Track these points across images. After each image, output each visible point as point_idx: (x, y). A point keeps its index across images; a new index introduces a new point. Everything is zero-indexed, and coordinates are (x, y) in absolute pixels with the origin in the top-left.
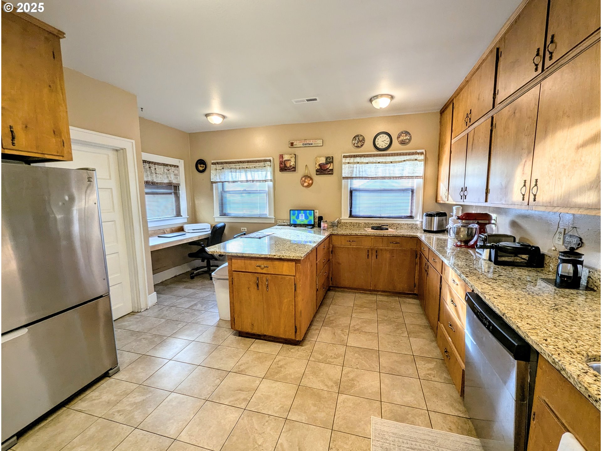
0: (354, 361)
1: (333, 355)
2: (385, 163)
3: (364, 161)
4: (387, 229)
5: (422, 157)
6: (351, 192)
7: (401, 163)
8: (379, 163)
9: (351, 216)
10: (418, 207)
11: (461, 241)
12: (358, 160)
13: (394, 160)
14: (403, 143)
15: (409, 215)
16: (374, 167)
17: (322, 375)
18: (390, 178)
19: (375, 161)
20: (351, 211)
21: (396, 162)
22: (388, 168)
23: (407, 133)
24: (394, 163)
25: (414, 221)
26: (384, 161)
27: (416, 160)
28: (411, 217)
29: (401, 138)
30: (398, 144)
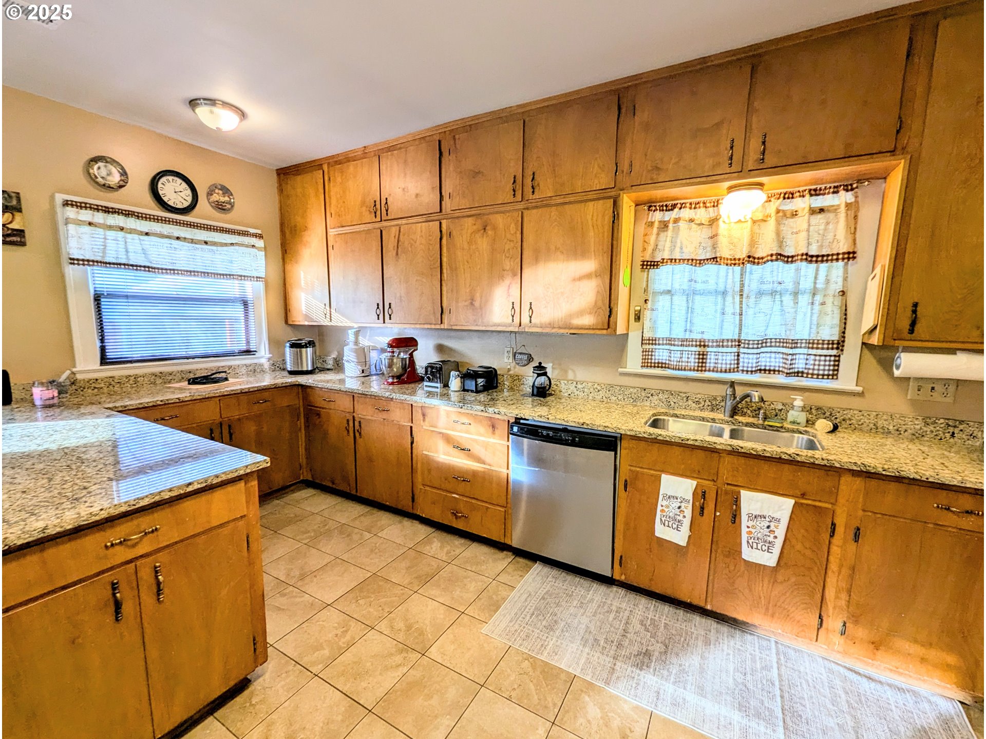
0: (372, 610)
1: (335, 632)
2: (192, 241)
3: (139, 229)
4: (226, 379)
5: (260, 243)
6: (97, 298)
7: (225, 248)
8: (178, 238)
9: (104, 360)
10: (259, 333)
11: (393, 377)
12: (119, 220)
13: (211, 239)
14: (220, 207)
15: (244, 347)
16: (166, 245)
17: (372, 665)
18: (206, 274)
19: (165, 233)
20: (103, 350)
21: (214, 244)
22: (198, 253)
23: (226, 191)
24: (211, 245)
25: (256, 358)
26: (188, 236)
27: (253, 246)
28: (248, 352)
29: (215, 197)
30: (211, 208)
